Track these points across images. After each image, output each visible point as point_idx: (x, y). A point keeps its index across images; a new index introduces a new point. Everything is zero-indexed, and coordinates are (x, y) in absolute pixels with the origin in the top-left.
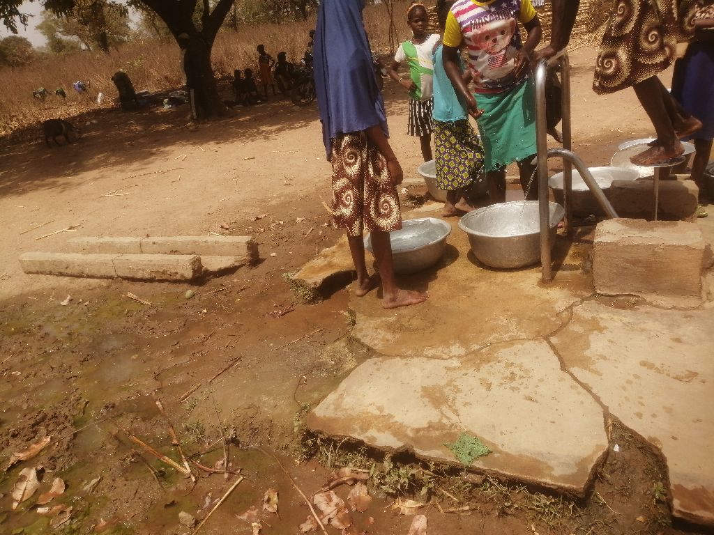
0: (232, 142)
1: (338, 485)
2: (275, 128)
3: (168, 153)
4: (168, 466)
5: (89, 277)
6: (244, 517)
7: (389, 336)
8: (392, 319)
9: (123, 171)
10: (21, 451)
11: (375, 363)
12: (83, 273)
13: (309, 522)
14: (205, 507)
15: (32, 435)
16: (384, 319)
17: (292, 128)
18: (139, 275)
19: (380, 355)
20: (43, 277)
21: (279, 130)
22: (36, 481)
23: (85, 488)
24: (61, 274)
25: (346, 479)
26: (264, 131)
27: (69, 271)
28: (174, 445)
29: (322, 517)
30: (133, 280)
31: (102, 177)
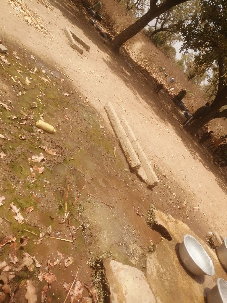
0: (185, 146)
1: (87, 289)
2: (200, 158)
3: (168, 126)
4: (64, 207)
5: (113, 129)
6: (59, 254)
7: (155, 274)
8: (162, 270)
9: (153, 114)
10: (48, 148)
11: (142, 276)
12: (114, 126)
13: (68, 285)
14: (56, 233)
15: (54, 148)
16: (160, 266)
17: (204, 165)
18: (123, 147)
19: (146, 276)
20: (105, 113)
21: (200, 161)
22: (40, 160)
23: (45, 180)
24: (109, 119)
25: (91, 292)
26: (196, 155)
27: (112, 121)
28: (72, 204)
29: (72, 290)
30: (120, 145)
31: (147, 109)
